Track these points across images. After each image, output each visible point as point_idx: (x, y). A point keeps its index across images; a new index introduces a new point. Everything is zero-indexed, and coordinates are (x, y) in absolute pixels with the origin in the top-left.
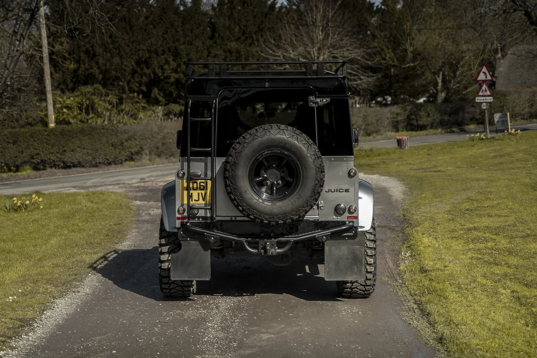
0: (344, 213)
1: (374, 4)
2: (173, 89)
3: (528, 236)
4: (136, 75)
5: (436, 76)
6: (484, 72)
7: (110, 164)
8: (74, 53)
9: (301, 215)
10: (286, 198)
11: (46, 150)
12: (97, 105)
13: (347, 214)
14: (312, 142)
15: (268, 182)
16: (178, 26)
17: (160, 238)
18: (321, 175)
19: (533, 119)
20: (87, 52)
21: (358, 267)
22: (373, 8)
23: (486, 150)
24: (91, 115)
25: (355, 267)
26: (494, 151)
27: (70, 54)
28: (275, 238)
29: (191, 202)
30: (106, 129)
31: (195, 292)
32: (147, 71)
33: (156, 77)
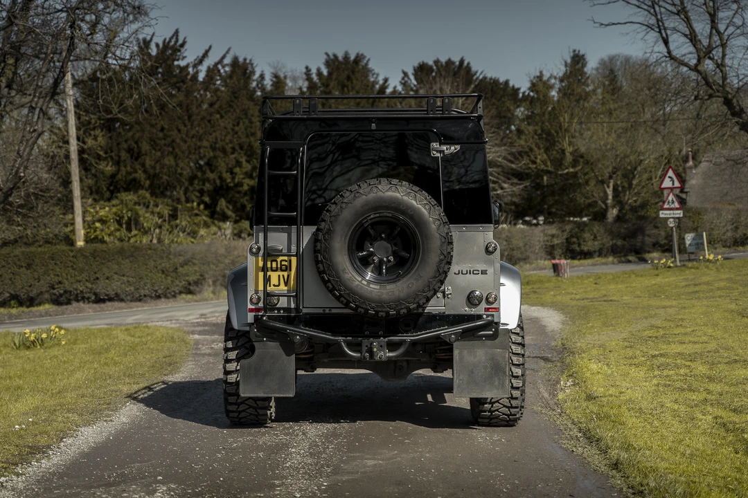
0: (479, 304)
1: (519, 89)
2: (247, 200)
3: (736, 361)
4: (196, 182)
5: (605, 186)
6: (669, 177)
7: (159, 297)
8: (112, 152)
9: (421, 302)
10: (399, 280)
11: (71, 277)
12: (142, 219)
13: (484, 305)
14: (436, 203)
15: (375, 258)
16: (252, 115)
17: (225, 341)
18: (449, 247)
19: (738, 246)
20: (130, 150)
21: (499, 379)
22: (518, 94)
23: (674, 279)
24: (134, 232)
25: (496, 378)
26: (686, 280)
27: (106, 153)
28: (384, 337)
29: (268, 288)
30: (154, 250)
31: (273, 418)
32: (211, 176)
33: (224, 183)
